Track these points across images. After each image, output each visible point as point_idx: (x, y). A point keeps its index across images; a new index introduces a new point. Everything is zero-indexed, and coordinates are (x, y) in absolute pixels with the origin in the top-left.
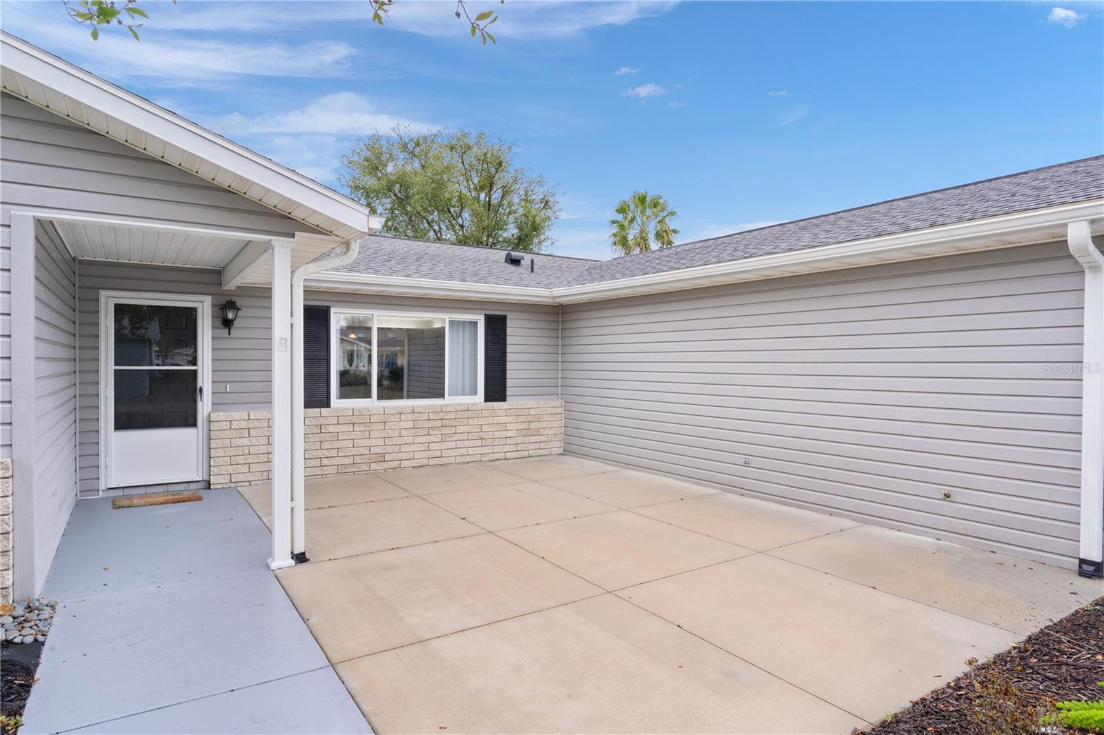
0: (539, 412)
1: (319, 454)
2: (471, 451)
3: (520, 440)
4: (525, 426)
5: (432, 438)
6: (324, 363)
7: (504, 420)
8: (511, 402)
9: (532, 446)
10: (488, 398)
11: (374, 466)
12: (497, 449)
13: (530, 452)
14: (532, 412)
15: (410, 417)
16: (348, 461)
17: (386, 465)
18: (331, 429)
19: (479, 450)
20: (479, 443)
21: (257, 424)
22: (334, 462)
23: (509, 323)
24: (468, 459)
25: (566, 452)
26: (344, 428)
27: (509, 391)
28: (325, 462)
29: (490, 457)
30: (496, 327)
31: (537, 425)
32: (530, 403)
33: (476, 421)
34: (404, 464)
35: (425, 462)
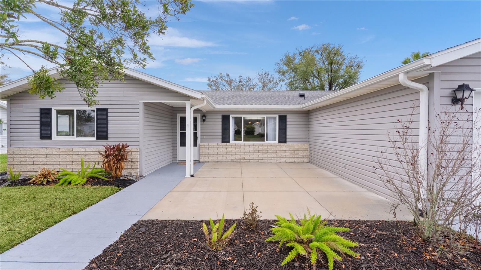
0: (299, 147)
1: (226, 156)
2: (273, 159)
3: (291, 156)
4: (293, 152)
5: (260, 154)
6: (228, 130)
7: (285, 149)
8: (288, 144)
9: (296, 159)
10: (280, 142)
11: (241, 160)
12: (282, 159)
13: (295, 161)
14: (296, 147)
15: (253, 147)
16: (234, 158)
17: (245, 161)
18: (229, 149)
19: (276, 159)
20: (276, 156)
21: (210, 147)
22: (230, 158)
23: (288, 117)
24: (272, 161)
25: (309, 162)
26: (233, 149)
27: (287, 140)
28: (228, 158)
29: (280, 161)
30: (283, 119)
31: (298, 152)
32: (295, 144)
33: (275, 149)
34: (251, 161)
35: (257, 161)
